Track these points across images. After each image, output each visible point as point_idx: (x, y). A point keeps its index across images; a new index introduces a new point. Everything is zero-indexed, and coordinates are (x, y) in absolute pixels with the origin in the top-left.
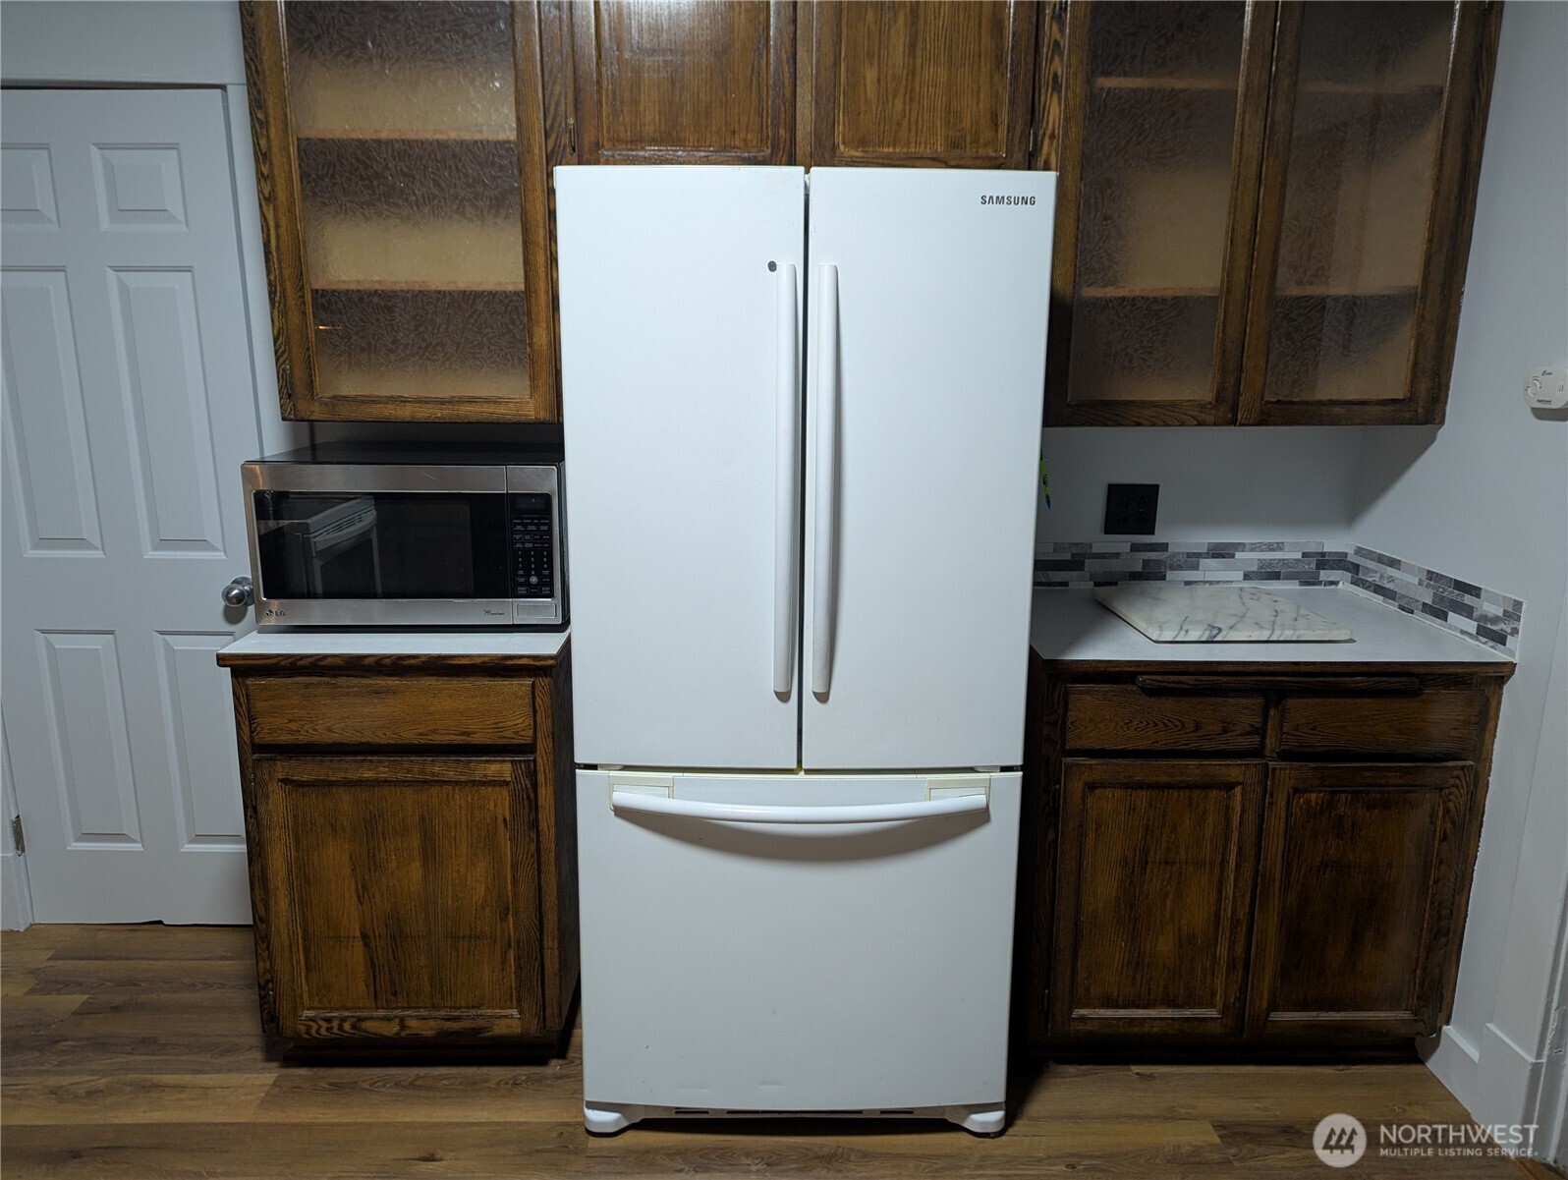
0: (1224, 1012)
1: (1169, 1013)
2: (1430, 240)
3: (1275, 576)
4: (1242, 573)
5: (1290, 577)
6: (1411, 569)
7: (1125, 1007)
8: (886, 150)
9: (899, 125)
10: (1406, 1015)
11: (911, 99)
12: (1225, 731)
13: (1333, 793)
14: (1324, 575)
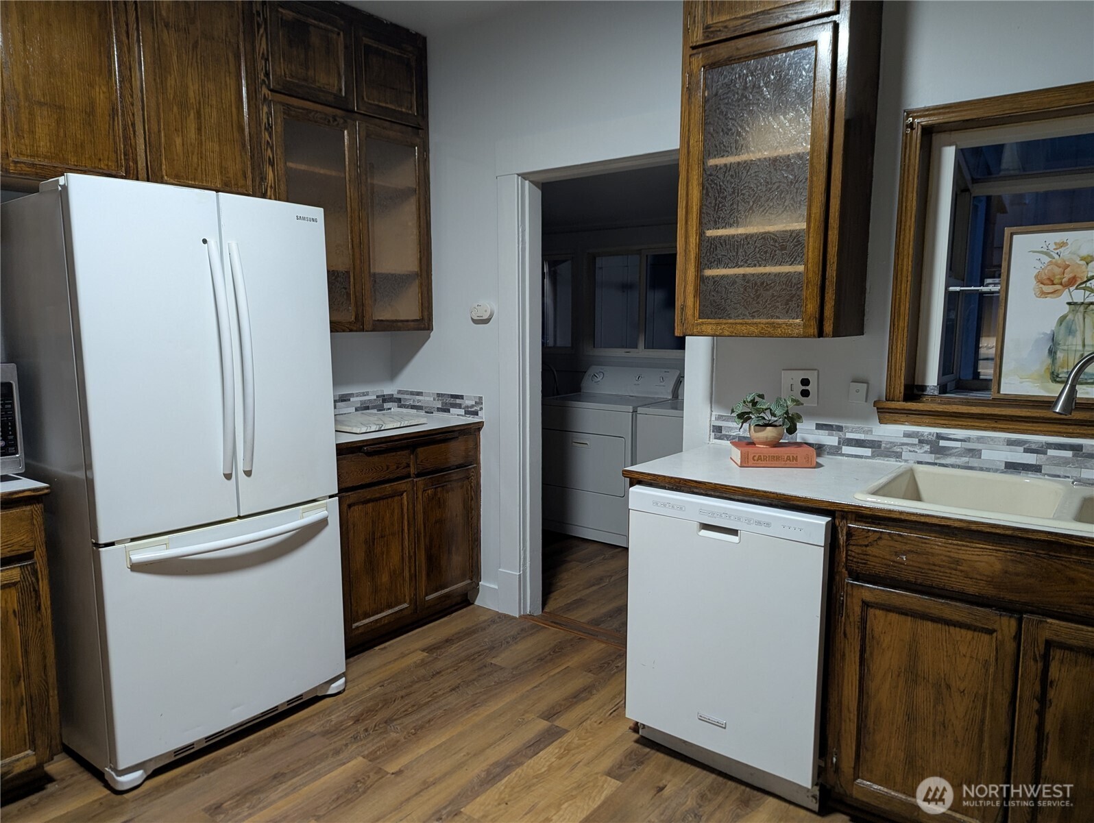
0: (410, 603)
1: (390, 612)
2: (420, 252)
3: (367, 408)
4: (354, 408)
5: (373, 408)
6: (428, 395)
7: (373, 615)
8: (190, 182)
9: (196, 170)
10: (469, 581)
11: (201, 158)
12: (398, 468)
13: (435, 488)
14: (386, 405)
